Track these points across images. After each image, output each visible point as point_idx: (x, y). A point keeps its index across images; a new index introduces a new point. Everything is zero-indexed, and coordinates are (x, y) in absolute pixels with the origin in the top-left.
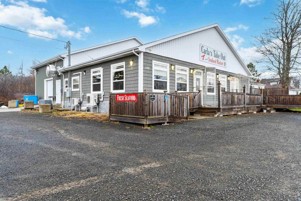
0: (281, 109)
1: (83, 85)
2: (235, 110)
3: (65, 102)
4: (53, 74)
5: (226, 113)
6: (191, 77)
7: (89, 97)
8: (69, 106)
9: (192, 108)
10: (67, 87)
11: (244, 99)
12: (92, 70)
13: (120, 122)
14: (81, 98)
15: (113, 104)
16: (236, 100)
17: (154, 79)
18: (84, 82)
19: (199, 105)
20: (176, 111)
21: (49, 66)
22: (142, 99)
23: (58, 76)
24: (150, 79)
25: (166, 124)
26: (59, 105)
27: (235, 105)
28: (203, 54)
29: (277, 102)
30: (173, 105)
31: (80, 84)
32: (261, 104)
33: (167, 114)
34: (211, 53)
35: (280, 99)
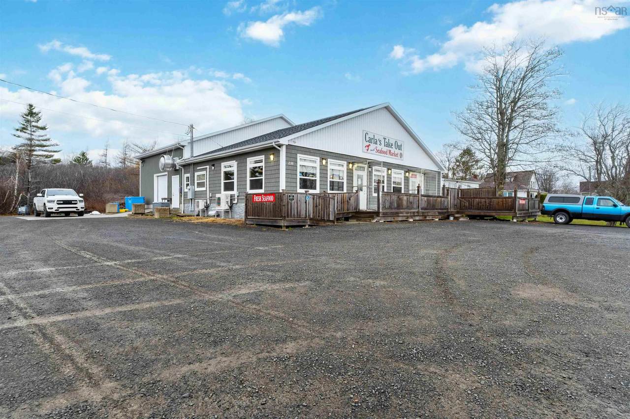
0: (475, 215)
1: (211, 182)
2: (402, 215)
3: (186, 205)
4: (168, 168)
5: (390, 218)
6: (350, 173)
7: (219, 199)
8: (191, 211)
9: (346, 212)
10: (188, 185)
11: (417, 202)
12: (223, 164)
13: (256, 225)
14: (208, 200)
15: (250, 205)
16: (405, 203)
17: (299, 176)
18: (212, 179)
19: (356, 208)
20: (319, 213)
21: (164, 157)
22: (280, 199)
23: (175, 170)
24: (294, 176)
25: (307, 227)
26: (176, 210)
27: (403, 209)
28: (368, 144)
29: (471, 207)
30: (317, 206)
31: (206, 181)
32: (448, 209)
33: (309, 216)
34: (380, 141)
35: (474, 202)
